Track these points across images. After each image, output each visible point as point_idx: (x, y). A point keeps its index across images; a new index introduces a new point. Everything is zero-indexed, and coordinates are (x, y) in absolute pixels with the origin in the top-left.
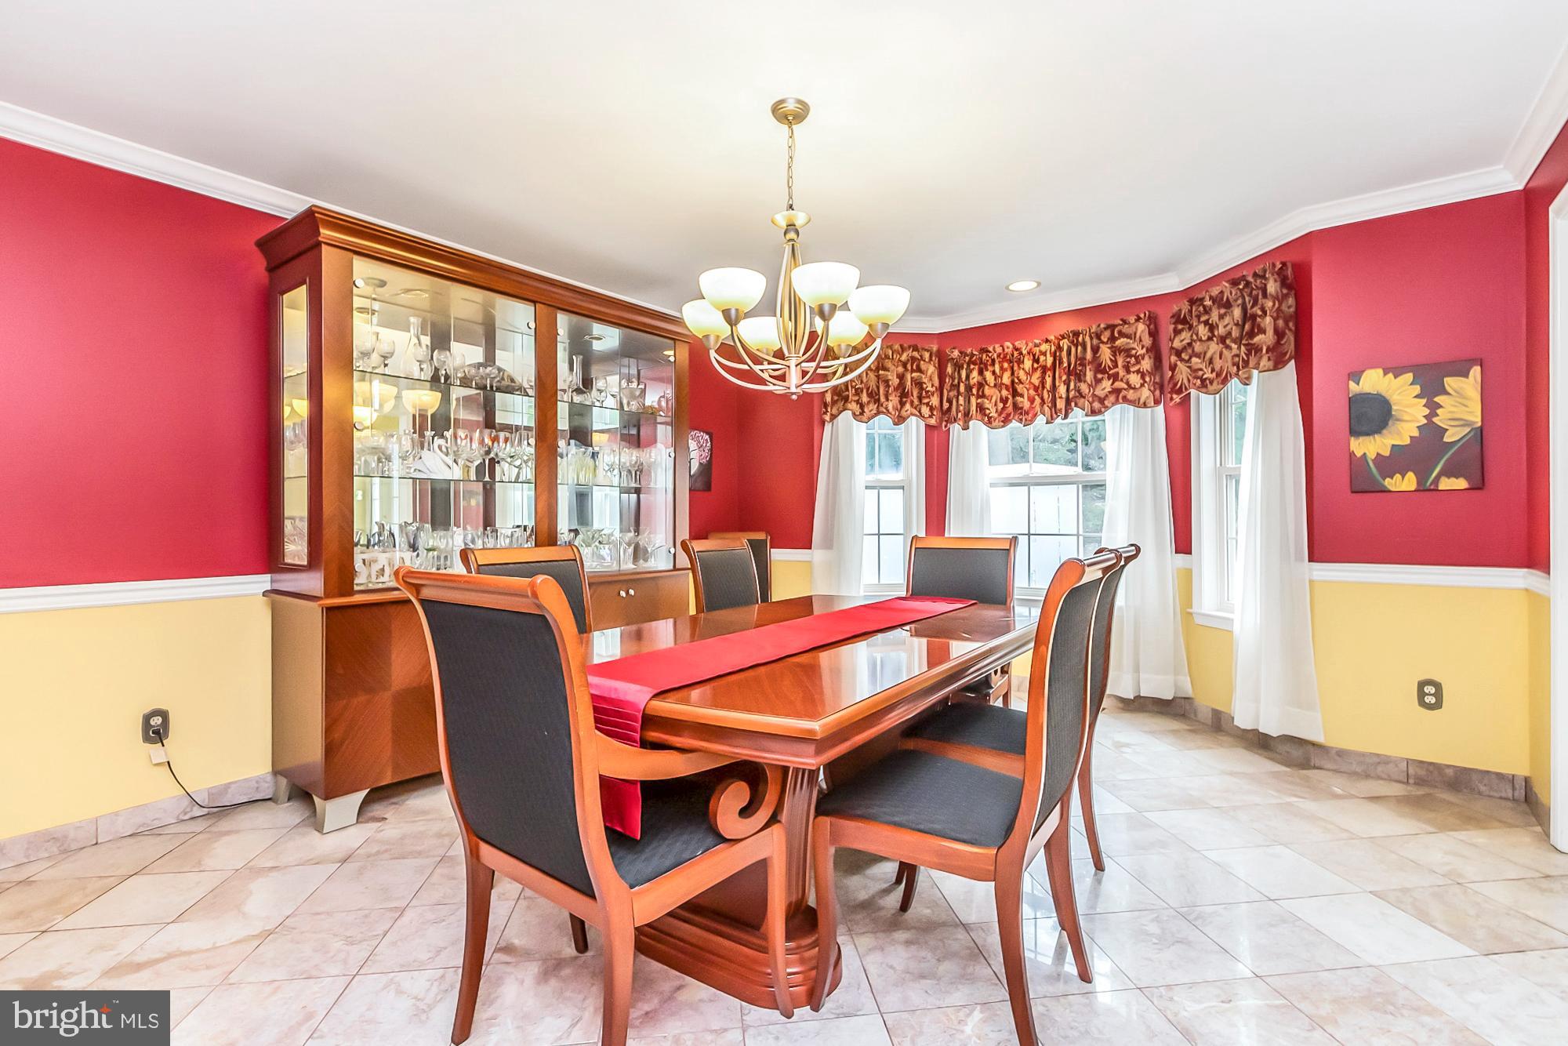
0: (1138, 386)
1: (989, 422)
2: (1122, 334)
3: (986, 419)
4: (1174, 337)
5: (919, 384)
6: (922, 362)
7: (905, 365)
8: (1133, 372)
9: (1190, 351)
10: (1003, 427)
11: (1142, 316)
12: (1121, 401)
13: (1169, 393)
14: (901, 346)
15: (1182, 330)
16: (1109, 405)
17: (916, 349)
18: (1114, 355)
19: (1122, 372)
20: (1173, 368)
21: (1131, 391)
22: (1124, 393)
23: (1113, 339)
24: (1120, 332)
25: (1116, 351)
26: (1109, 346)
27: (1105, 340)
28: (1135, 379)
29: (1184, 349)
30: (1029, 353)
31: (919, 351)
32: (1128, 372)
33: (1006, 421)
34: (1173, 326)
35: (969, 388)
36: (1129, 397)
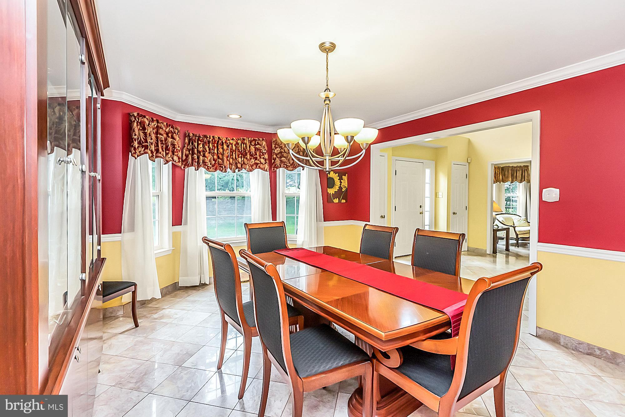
0: (264, 163)
1: (208, 169)
2: (258, 144)
3: (206, 167)
4: (275, 149)
5: (173, 145)
6: (175, 134)
7: (167, 134)
8: (262, 158)
9: (280, 155)
10: (215, 171)
11: (264, 139)
12: (258, 167)
13: (273, 167)
14: (167, 124)
15: (277, 147)
16: (254, 168)
17: (172, 127)
18: (256, 150)
19: (258, 158)
20: (275, 159)
21: (262, 165)
22: (259, 165)
23: (255, 145)
24: (258, 143)
25: (256, 149)
26: (254, 147)
27: (253, 144)
28: (263, 161)
29: (278, 154)
30: (225, 142)
31: (173, 129)
32: (260, 158)
33: (216, 169)
34: (274, 145)
35: (199, 152)
36: (261, 166)
